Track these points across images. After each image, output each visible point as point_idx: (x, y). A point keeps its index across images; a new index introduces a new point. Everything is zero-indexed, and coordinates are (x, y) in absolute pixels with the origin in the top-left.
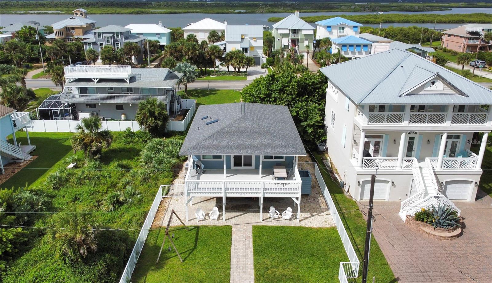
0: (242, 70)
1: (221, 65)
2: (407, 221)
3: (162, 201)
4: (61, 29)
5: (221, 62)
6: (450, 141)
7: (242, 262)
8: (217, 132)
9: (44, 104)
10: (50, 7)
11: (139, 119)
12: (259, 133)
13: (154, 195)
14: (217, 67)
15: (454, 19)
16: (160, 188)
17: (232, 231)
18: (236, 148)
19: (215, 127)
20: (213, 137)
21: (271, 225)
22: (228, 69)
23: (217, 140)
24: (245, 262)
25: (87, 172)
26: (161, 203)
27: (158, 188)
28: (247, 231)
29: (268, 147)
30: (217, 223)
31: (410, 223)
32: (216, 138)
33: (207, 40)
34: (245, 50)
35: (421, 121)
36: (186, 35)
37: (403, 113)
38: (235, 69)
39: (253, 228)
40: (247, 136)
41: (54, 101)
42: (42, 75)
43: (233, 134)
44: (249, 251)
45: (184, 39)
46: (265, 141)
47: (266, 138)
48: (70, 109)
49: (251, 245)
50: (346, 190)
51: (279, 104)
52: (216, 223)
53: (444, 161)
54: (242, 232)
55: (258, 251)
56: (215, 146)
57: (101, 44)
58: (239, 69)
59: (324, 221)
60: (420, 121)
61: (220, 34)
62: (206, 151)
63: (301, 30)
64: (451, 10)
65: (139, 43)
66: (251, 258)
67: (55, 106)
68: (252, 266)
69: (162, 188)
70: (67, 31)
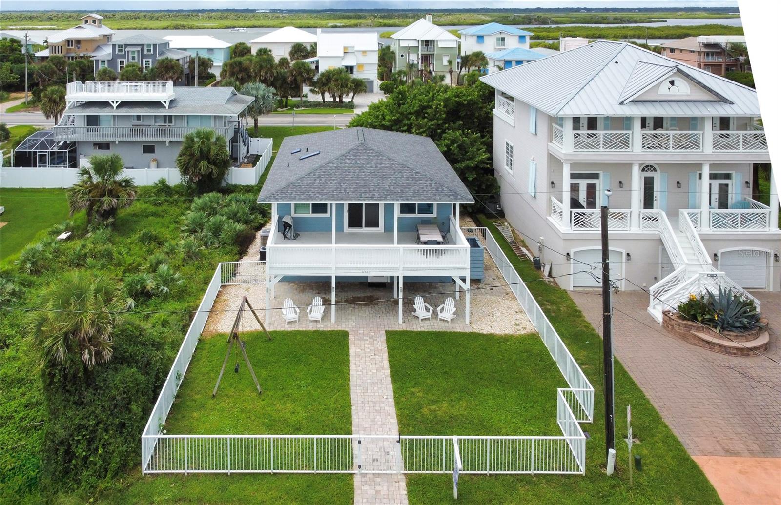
0: (346, 99)
1: (312, 91)
2: (666, 321)
3: (219, 291)
4: (60, 43)
5: (311, 88)
6: (716, 183)
7: (373, 394)
8: (321, 167)
9: (25, 143)
10: (41, 21)
11: (181, 162)
12: (390, 169)
13: (206, 282)
14: (303, 96)
15: (674, 33)
16: (219, 269)
17: (349, 339)
18: (353, 192)
19: (317, 162)
20: (314, 175)
21: (419, 330)
22: (323, 99)
23: (321, 180)
24: (377, 394)
25: (90, 246)
26: (218, 295)
27: (214, 269)
28: (376, 340)
29: (407, 190)
30: (321, 327)
31: (673, 326)
32: (319, 177)
33: (289, 58)
34: (351, 69)
35: (662, 146)
36: (254, 52)
37: (629, 132)
38: (335, 99)
39: (386, 335)
40: (371, 172)
41: (43, 139)
42: (22, 108)
43: (346, 171)
44: (384, 373)
45: (252, 56)
46: (401, 181)
47: (403, 176)
48: (67, 151)
49: (386, 364)
50: (546, 273)
51: (417, 134)
52: (318, 326)
53: (711, 216)
54: (368, 342)
55: (399, 374)
56: (319, 188)
57: (122, 62)
58: (340, 97)
59: (513, 323)
60: (658, 144)
61: (309, 48)
62: (302, 197)
63: (437, 40)
64: (666, 21)
65: (181, 60)
66: (388, 387)
67: (43, 146)
68: (391, 400)
69: (222, 267)
70: (69, 45)
